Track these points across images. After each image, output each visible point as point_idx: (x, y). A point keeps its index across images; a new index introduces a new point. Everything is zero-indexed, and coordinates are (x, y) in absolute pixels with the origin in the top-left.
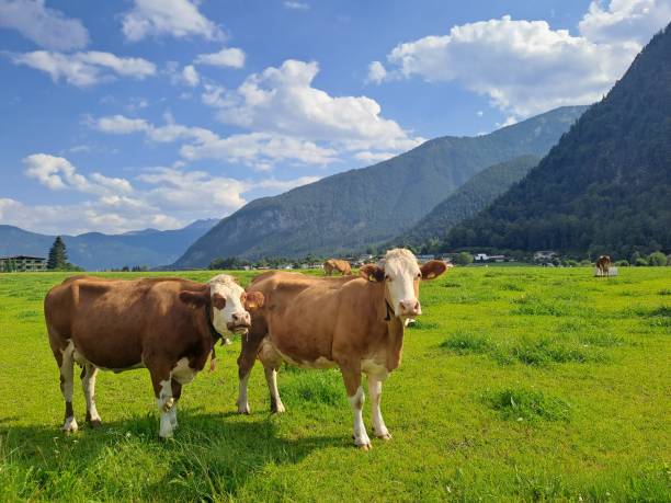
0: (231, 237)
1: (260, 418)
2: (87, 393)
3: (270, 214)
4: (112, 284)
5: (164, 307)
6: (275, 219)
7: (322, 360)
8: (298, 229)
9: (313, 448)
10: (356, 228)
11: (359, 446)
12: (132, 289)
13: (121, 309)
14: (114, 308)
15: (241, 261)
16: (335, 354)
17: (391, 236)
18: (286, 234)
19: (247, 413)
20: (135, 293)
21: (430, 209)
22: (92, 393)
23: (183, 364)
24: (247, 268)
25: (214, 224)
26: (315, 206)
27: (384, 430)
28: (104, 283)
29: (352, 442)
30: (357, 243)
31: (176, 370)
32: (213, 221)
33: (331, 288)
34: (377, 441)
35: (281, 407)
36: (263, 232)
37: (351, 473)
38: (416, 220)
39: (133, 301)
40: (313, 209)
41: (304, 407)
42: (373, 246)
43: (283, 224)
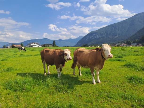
0: (86, 40)
1: (76, 76)
2: (48, 69)
3: (95, 34)
4: (50, 50)
5: (57, 54)
6: (96, 36)
7: (86, 66)
8: (101, 38)
9: (84, 83)
10: (116, 37)
11: (93, 84)
12: (53, 51)
13: (51, 54)
14: (50, 54)
15: (88, 45)
16: (89, 65)
17: (125, 39)
18: (98, 39)
19: (75, 75)
20: (53, 52)
21: (136, 32)
22: (49, 69)
23: (61, 65)
24: (89, 46)
25: (83, 37)
26: (105, 32)
27: (99, 81)
28: (49, 50)
29: (92, 83)
30: (116, 40)
31: (60, 66)
32: (82, 36)
33: (89, 52)
34: (97, 83)
35: (81, 75)
36: (93, 38)
37: (89, 88)
38: (132, 35)
39: (53, 53)
40: (105, 33)
41: (85, 75)
42: (120, 41)
43: (98, 36)
